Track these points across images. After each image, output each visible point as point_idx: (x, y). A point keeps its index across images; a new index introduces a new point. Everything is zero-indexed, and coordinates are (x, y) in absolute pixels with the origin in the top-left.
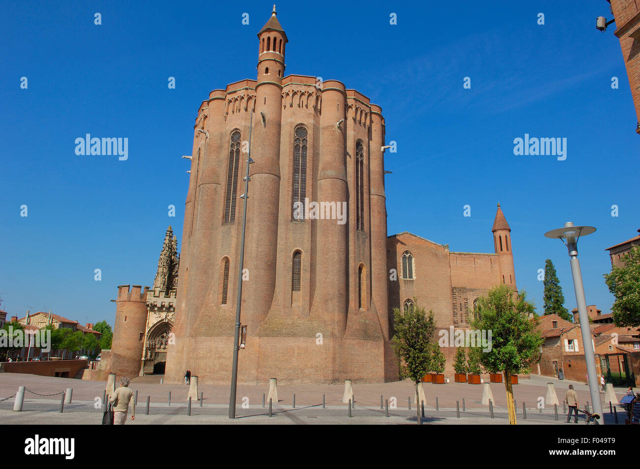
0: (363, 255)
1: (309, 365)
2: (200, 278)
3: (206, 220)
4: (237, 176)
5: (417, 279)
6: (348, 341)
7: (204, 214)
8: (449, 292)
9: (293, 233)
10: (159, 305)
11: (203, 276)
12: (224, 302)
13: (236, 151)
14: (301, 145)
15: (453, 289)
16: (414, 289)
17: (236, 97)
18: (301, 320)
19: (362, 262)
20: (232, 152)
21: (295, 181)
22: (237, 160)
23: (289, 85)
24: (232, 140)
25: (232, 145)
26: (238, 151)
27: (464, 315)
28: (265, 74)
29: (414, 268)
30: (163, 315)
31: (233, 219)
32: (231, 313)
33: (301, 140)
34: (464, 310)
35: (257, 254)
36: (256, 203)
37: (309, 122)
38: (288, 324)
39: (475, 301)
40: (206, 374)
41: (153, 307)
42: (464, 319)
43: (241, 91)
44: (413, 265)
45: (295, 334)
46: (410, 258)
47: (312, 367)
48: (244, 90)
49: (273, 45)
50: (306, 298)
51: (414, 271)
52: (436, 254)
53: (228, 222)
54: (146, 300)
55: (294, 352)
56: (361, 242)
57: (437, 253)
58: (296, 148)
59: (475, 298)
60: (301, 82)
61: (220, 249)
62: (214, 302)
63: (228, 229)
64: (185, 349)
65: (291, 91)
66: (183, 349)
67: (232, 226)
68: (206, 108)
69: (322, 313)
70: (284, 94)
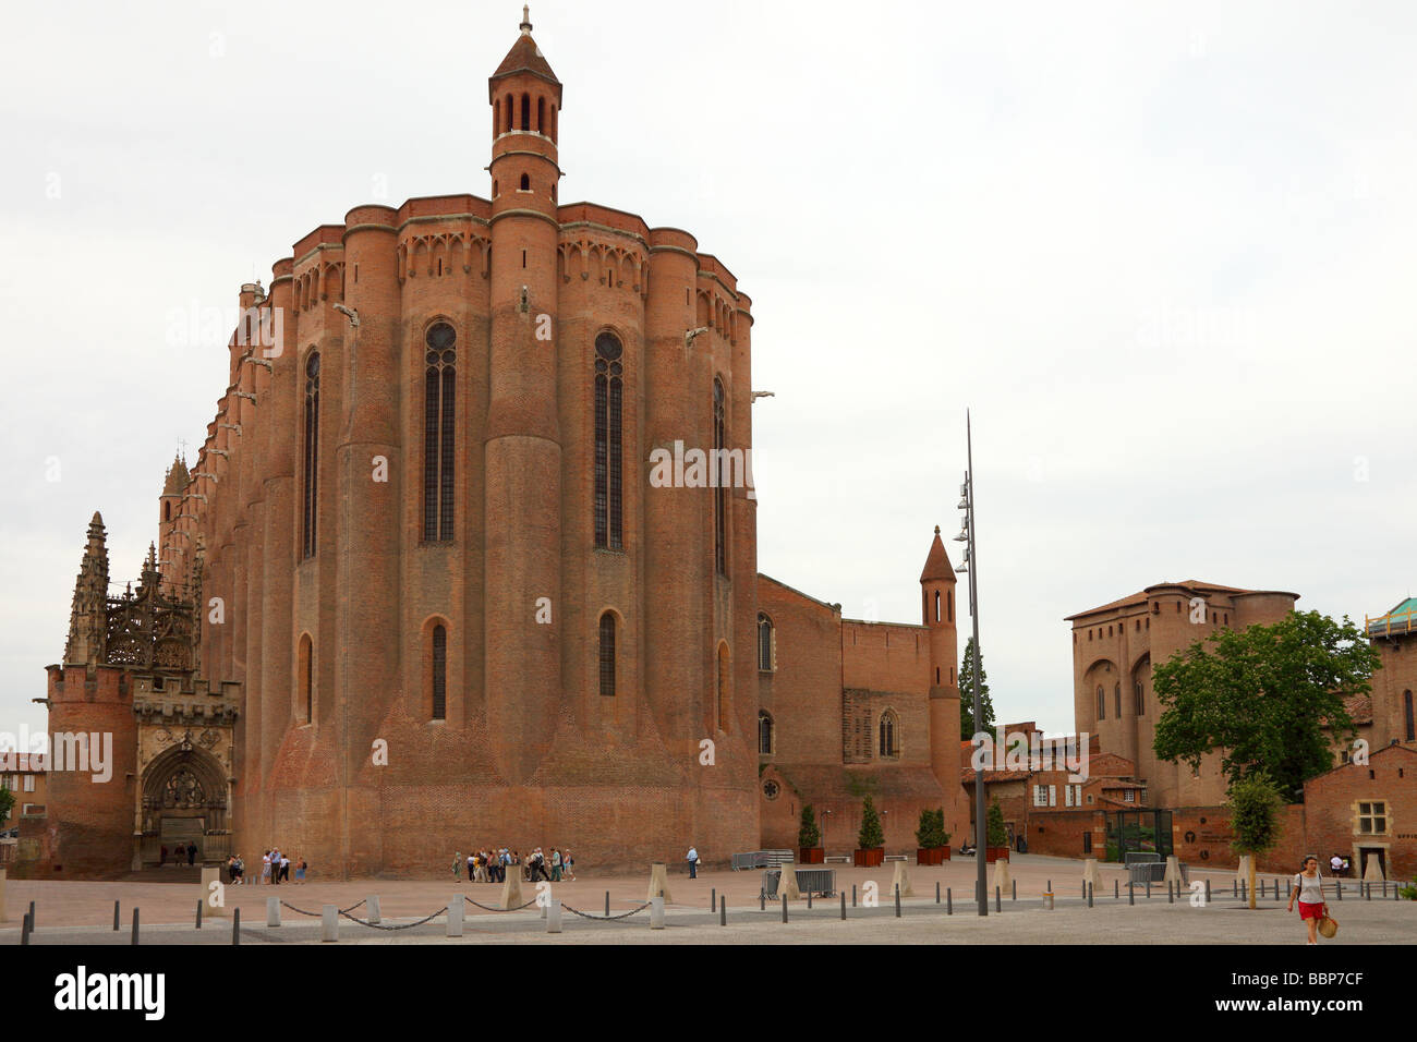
0: (726, 623)
1: (643, 839)
2: (371, 660)
3: (372, 529)
4: (452, 432)
5: (778, 671)
6: (709, 793)
7: (367, 515)
8: (838, 698)
9: (600, 575)
10: (168, 712)
11: (376, 658)
12: (439, 712)
13: (444, 373)
14: (609, 378)
15: (844, 692)
16: (773, 690)
17: (438, 235)
18: (621, 754)
19: (724, 639)
20: (431, 376)
21: (600, 459)
22: (450, 395)
23: (577, 226)
24: (431, 344)
25: (432, 357)
26: (450, 375)
27: (862, 742)
28: (519, 191)
29: (774, 649)
30: (179, 735)
31: (448, 534)
32: (463, 738)
33: (609, 365)
34: (863, 732)
35: (526, 617)
36: (517, 503)
37: (628, 324)
38: (597, 762)
39: (885, 714)
40: (416, 861)
41: (151, 716)
42: (862, 748)
43: (451, 224)
44: (774, 643)
45: (613, 781)
46: (768, 628)
47: (647, 843)
48: (459, 222)
49: (537, 118)
50: (630, 709)
51: (773, 655)
52: (817, 623)
53: (435, 540)
54: (132, 701)
55: (614, 816)
56: (721, 599)
57: (819, 619)
58: (600, 383)
59: (884, 709)
60: (608, 224)
61: (418, 599)
62: (413, 715)
63: (440, 555)
64: (342, 811)
65: (585, 243)
66: (334, 812)
67: (449, 550)
68: (330, 245)
69: (662, 739)
70: (563, 247)
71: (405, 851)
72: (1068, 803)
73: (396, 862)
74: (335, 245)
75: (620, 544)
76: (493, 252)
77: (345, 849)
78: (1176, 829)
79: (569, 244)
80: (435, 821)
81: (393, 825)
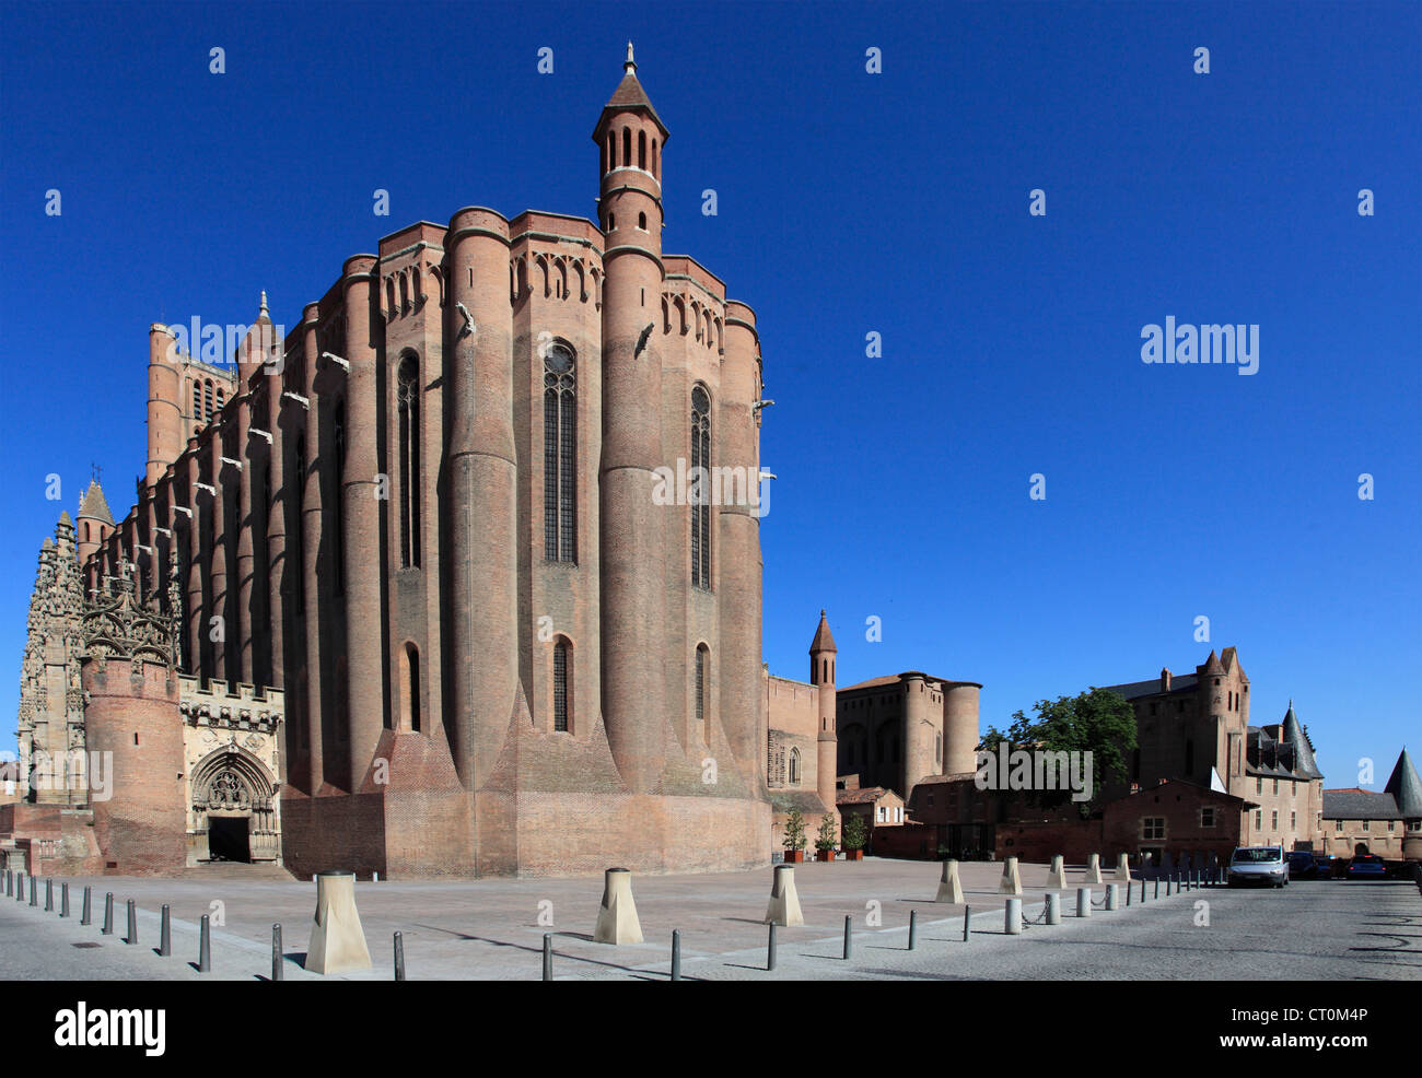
2: (496, 671)
3: (495, 542)
4: (571, 457)
7: (489, 527)
8: (766, 737)
9: (696, 610)
10: (215, 714)
12: (560, 725)
13: (564, 398)
14: (701, 431)
15: (769, 733)
17: (558, 255)
20: (551, 397)
22: (567, 421)
23: (681, 278)
24: (551, 366)
25: (551, 379)
26: (570, 400)
27: (779, 771)
28: (637, 228)
30: (225, 737)
32: (587, 749)
33: (701, 418)
34: (780, 764)
37: (714, 384)
39: (793, 751)
41: (197, 717)
42: (779, 776)
43: (571, 246)
48: (579, 247)
53: (556, 560)
54: (179, 700)
58: (695, 433)
59: (792, 748)
60: (704, 283)
62: (539, 726)
63: (563, 574)
64: (470, 815)
65: (688, 296)
66: (461, 814)
67: (571, 571)
68: (431, 245)
69: (735, 759)
70: (667, 296)
71: (539, 851)
72: (896, 820)
73: (532, 862)
74: (436, 246)
75: (708, 586)
76: (610, 285)
77: (475, 848)
78: (999, 837)
79: (672, 295)
80: (568, 824)
81: (528, 828)
